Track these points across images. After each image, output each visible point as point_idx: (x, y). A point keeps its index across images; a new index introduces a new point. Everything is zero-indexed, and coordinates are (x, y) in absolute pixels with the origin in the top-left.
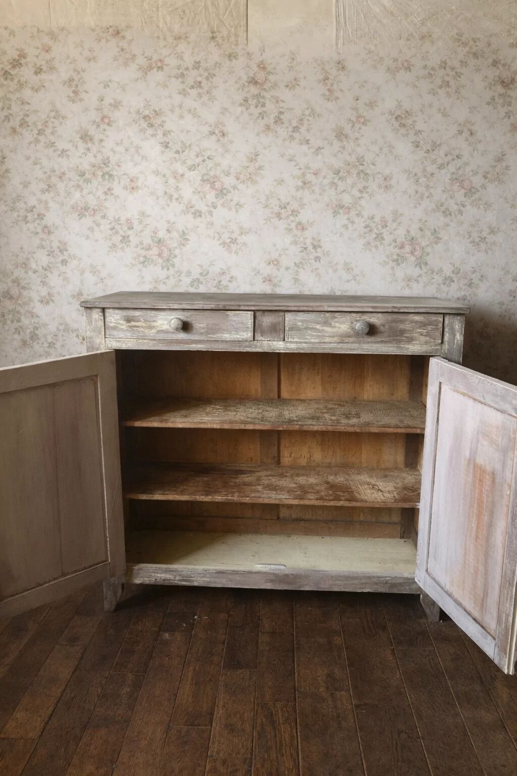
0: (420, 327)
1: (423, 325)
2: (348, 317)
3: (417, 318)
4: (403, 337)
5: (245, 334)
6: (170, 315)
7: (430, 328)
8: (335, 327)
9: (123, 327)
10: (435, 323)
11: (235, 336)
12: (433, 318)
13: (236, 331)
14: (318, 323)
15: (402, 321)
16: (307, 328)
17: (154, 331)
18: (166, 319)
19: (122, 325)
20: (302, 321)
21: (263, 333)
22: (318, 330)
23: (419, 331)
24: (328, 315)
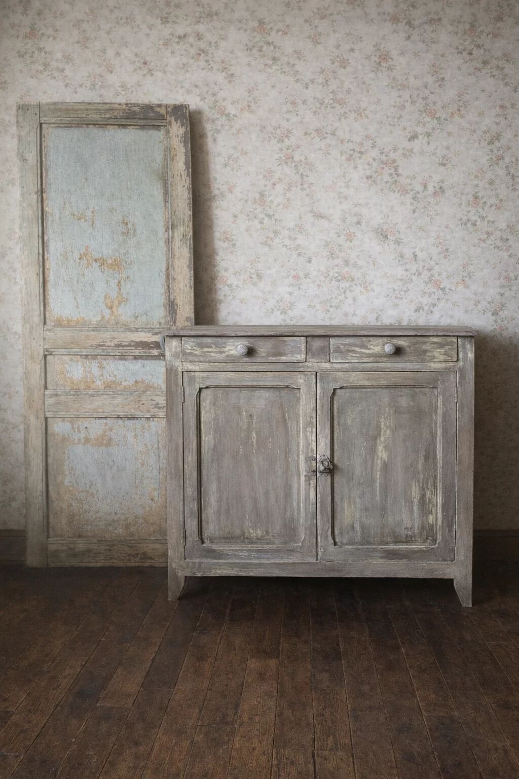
0: (439, 348)
1: (441, 346)
2: (380, 341)
3: (435, 340)
4: (425, 355)
5: (299, 356)
6: (238, 342)
7: (447, 348)
8: (370, 349)
9: (197, 352)
10: (451, 343)
11: (291, 358)
12: (449, 339)
13: (292, 354)
14: (356, 346)
15: (424, 343)
16: (349, 351)
17: (223, 355)
18: (234, 345)
19: (196, 351)
20: (345, 345)
21: (313, 356)
22: (358, 353)
23: (438, 350)
24: (364, 339)
